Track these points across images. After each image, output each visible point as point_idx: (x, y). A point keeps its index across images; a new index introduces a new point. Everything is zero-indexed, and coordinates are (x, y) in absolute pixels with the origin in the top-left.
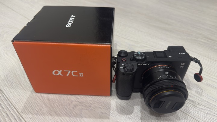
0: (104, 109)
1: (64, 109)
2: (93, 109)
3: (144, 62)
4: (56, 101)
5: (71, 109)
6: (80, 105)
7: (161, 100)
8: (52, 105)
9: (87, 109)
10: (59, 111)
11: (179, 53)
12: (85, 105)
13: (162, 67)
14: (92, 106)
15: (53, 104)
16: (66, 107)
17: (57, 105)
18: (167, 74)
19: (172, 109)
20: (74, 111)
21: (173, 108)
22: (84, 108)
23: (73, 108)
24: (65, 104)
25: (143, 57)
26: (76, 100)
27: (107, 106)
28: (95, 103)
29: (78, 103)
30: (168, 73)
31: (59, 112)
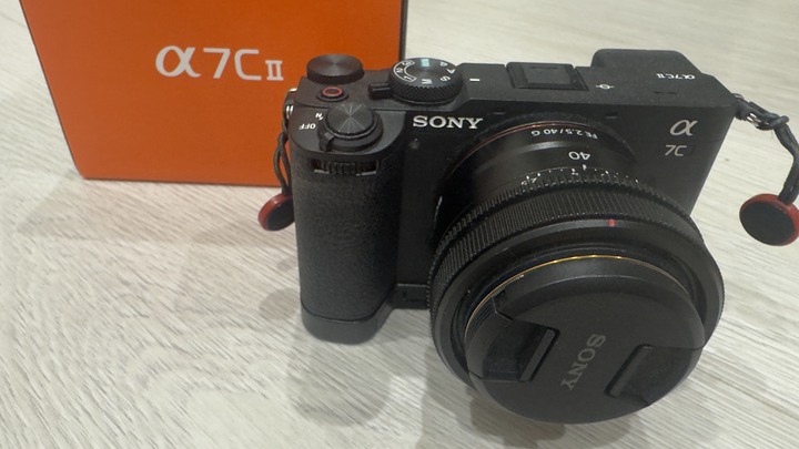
0: (317, 385)
1: (91, 385)
2: (255, 386)
3: (449, 108)
4: (53, 344)
5: (127, 388)
6: (180, 366)
7: (536, 317)
8: (27, 365)
9: (218, 388)
10: (54, 398)
11: (660, 76)
12: (212, 364)
13: (554, 132)
14: (252, 369)
15: (34, 359)
16: (101, 372)
17: (51, 366)
18: (582, 161)
19: (608, 390)
20: (146, 394)
21: (617, 390)
22: (205, 380)
23: (143, 382)
24: (99, 358)
25: (445, 79)
26: (165, 341)
27: (336, 371)
28: (267, 357)
29: (174, 352)
30: (586, 157)
31: (57, 403)
